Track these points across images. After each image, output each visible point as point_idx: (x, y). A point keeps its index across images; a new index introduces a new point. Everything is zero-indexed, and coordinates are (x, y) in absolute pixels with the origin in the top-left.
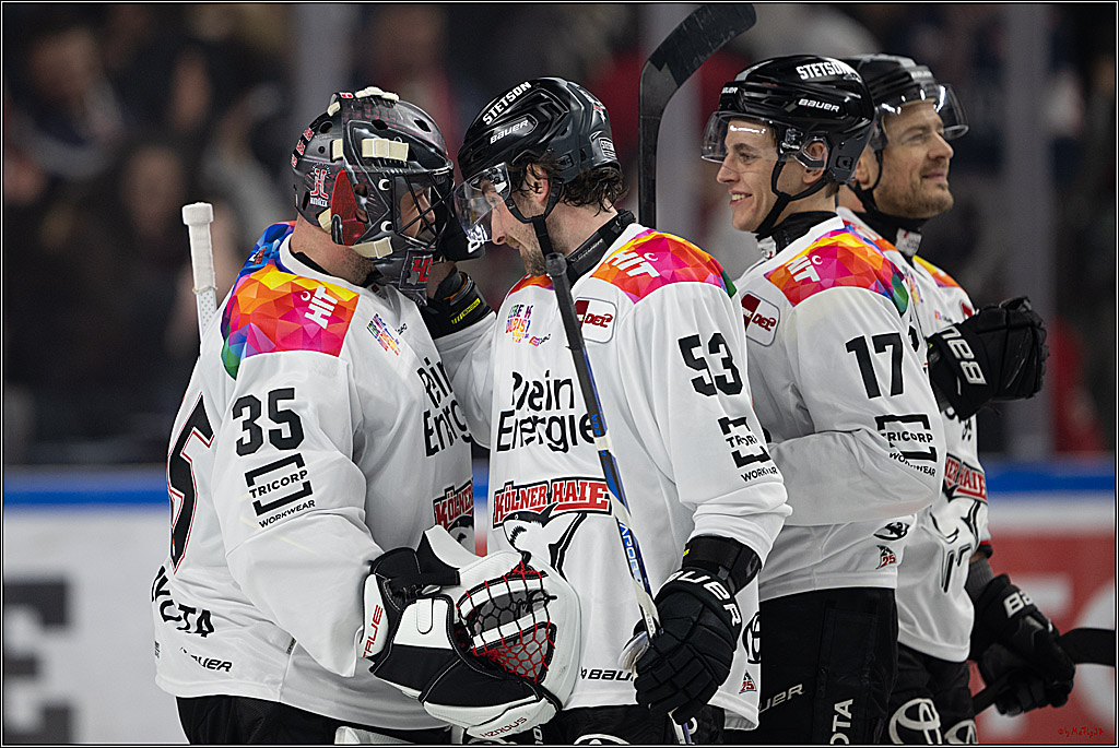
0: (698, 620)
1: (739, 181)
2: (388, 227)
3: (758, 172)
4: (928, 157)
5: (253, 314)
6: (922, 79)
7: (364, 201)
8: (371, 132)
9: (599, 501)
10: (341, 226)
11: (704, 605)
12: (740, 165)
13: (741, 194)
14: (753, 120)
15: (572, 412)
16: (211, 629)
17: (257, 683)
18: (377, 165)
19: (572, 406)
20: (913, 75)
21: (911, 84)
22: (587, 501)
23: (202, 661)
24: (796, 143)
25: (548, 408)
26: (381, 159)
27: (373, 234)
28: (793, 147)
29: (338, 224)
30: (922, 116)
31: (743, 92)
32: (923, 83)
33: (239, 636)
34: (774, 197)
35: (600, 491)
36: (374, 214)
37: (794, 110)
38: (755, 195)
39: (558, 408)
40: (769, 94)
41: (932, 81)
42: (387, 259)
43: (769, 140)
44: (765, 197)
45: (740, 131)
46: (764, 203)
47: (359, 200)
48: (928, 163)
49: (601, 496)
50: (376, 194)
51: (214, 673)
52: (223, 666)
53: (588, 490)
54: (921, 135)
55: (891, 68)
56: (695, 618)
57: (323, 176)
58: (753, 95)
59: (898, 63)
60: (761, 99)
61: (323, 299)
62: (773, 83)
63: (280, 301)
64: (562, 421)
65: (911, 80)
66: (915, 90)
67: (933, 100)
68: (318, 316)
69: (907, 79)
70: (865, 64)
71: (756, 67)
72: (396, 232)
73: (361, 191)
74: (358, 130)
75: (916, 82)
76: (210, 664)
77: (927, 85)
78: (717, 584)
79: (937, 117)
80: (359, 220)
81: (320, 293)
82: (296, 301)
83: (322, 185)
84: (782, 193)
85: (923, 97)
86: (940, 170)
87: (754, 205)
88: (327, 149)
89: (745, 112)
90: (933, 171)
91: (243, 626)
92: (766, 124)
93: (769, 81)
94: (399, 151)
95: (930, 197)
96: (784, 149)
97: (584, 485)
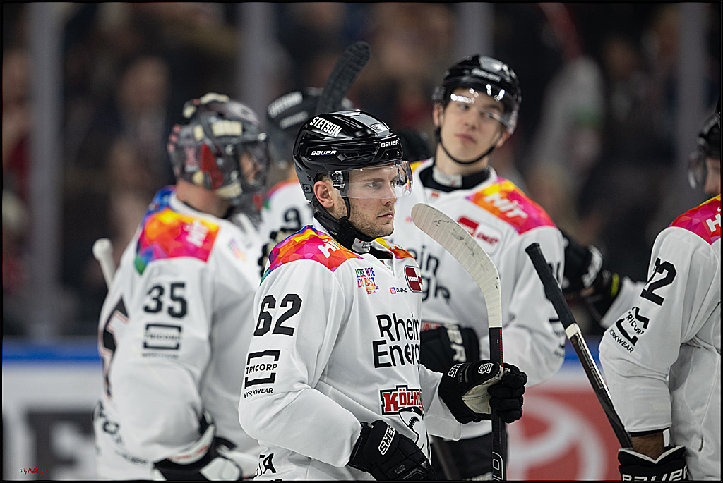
5: (156, 238)
7: (220, 161)
63: (172, 231)
68: (196, 238)
82: (180, 231)
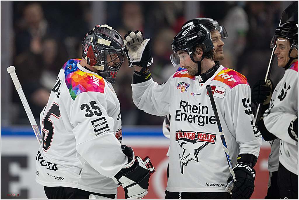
0: (246, 177)
1: (280, 54)
2: (103, 63)
3: (285, 52)
4: (218, 46)
5: (79, 82)
6: (215, 24)
7: (96, 55)
8: (101, 37)
9: (212, 140)
10: (89, 61)
11: (247, 173)
12: (280, 50)
13: (280, 57)
14: (284, 38)
15: (207, 115)
16: (57, 169)
17: (71, 183)
18: (101, 46)
19: (207, 113)
20: (213, 24)
21: (213, 26)
22: (209, 140)
23: (55, 178)
24: (295, 44)
25: (199, 113)
26: (102, 45)
27: (99, 64)
28: (295, 45)
29: (89, 60)
30: (216, 34)
31: (282, 30)
32: (216, 26)
33: (66, 171)
34: (289, 58)
35: (212, 137)
36: (99, 59)
37: (295, 35)
38: (284, 58)
39: (203, 113)
40: (289, 31)
41: (218, 25)
42: (103, 71)
43: (289, 43)
44: (287, 58)
45: (280, 40)
46: (286, 60)
47: (95, 55)
48: (218, 47)
49: (213, 139)
50: (100, 53)
51: (59, 181)
52: (61, 179)
53: (209, 137)
54: (216, 40)
55: (207, 22)
56: (245, 177)
57: (87, 46)
58: (284, 31)
59: (209, 20)
60: (286, 32)
61: (95, 78)
62: (290, 28)
63: (85, 79)
64: (203, 117)
65: (213, 25)
66: (214, 27)
67: (218, 30)
69: (212, 25)
70: (200, 21)
71: (285, 24)
72: (105, 64)
73: (96, 52)
74: (97, 36)
75: (214, 25)
76: (57, 178)
77: (217, 26)
78: (249, 167)
79: (220, 34)
80: (95, 59)
81: (94, 77)
83: (87, 49)
84: (291, 57)
85: (216, 29)
86: (221, 49)
87: (284, 60)
88: (90, 39)
89: (282, 35)
90: (220, 49)
91: (67, 168)
92: (287, 39)
93: (288, 28)
94: (108, 43)
95: (219, 57)
96: (292, 46)
97: (208, 135)
